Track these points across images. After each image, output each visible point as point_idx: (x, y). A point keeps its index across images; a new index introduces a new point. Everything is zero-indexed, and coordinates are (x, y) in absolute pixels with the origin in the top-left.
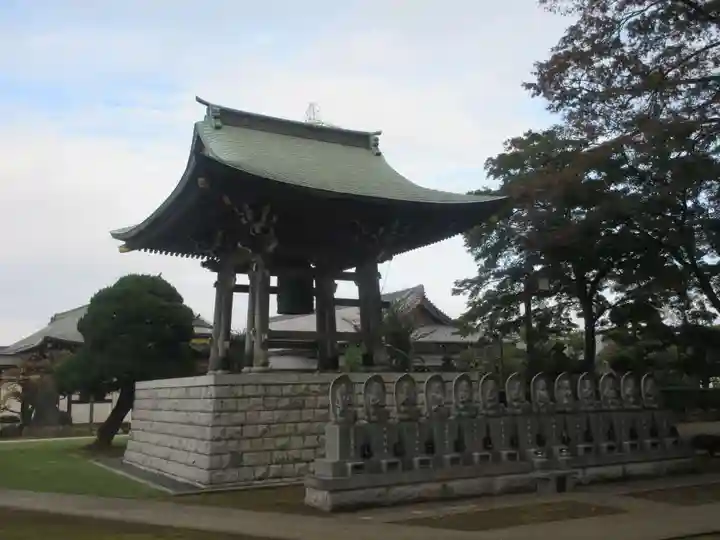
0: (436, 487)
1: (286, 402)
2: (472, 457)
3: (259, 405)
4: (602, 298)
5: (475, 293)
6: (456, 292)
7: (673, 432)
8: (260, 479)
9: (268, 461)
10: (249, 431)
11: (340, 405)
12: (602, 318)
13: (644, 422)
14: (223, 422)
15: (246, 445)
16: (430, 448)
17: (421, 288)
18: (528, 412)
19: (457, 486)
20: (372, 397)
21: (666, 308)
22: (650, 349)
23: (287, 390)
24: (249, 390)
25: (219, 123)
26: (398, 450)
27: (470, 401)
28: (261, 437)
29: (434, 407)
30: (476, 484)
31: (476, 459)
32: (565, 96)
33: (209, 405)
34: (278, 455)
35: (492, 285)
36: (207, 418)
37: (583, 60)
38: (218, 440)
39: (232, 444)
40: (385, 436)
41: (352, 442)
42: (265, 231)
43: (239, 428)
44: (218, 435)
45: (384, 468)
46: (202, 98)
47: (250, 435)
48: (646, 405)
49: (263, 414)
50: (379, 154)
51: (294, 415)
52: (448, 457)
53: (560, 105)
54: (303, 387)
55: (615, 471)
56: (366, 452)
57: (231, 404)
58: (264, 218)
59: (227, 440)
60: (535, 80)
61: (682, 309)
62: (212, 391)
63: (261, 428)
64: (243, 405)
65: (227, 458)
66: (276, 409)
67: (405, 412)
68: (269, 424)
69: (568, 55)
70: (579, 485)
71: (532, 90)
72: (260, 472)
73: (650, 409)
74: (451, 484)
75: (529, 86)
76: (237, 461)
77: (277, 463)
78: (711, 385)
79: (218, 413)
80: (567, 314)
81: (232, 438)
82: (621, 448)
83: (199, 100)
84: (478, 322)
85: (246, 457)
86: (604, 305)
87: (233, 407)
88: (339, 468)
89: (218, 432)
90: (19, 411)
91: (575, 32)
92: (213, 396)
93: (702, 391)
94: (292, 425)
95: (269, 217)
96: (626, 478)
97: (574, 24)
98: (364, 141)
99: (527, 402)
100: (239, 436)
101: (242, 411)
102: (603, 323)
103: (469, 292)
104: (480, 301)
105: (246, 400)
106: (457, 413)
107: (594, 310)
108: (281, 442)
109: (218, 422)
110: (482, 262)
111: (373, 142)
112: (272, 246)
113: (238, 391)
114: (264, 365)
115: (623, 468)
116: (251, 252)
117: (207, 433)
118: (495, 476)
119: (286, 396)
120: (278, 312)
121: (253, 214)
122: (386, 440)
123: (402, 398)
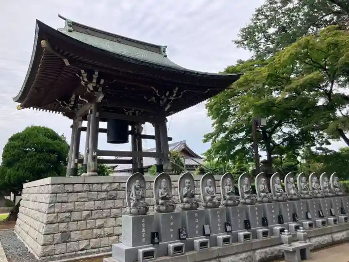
1: (103, 195)
3: (84, 198)
8: (83, 249)
9: (90, 236)
10: (75, 215)
11: (134, 198)
14: (57, 210)
15: (73, 226)
23: (104, 187)
24: (78, 187)
25: (71, 29)
28: (85, 219)
29: (208, 198)
33: (47, 198)
34: (97, 232)
36: (45, 207)
38: (51, 223)
39: (62, 225)
40: (172, 224)
41: (143, 230)
42: (95, 89)
43: (68, 214)
44: (51, 219)
45: (171, 251)
46: (61, 15)
47: (76, 219)
49: (87, 203)
50: (166, 56)
51: (110, 203)
54: (117, 184)
55: (327, 238)
57: (62, 197)
58: (95, 81)
59: (58, 223)
62: (49, 188)
63: (85, 213)
64: (73, 197)
65: (58, 237)
67: (187, 202)
68: (92, 210)
72: (83, 244)
76: (66, 237)
79: (52, 204)
81: (63, 221)
85: (73, 234)
87: (65, 199)
89: (52, 217)
92: (51, 192)
94: (108, 210)
95: (98, 82)
96: (334, 243)
98: (157, 49)
101: (72, 202)
105: (75, 194)
108: (99, 223)
109: (52, 210)
111: (162, 50)
112: (100, 98)
113: (69, 188)
114: (94, 171)
115: (332, 237)
116: (87, 102)
117: (44, 218)
118: (254, 250)
119: (104, 191)
120: (109, 142)
121: (87, 77)
122: (172, 227)
123: (185, 192)
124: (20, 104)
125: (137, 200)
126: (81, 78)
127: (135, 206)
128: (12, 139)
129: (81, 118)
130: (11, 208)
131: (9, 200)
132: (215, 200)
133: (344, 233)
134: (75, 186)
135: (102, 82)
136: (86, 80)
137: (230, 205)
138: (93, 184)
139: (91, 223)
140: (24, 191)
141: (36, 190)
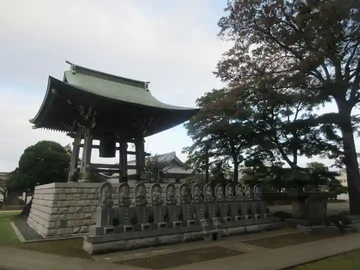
0: (153, 239)
1: (91, 196)
2: (172, 224)
3: (78, 197)
4: (242, 157)
5: (191, 152)
6: (183, 152)
7: (268, 211)
8: (76, 233)
9: (81, 224)
10: (71, 210)
12: (240, 164)
13: (255, 207)
14: (59, 205)
15: (69, 217)
16: (151, 220)
17: (175, 152)
18: (201, 202)
19: (164, 239)
20: (122, 194)
21: (266, 160)
22: (260, 177)
23: (92, 191)
24: (74, 190)
25: (75, 72)
26: (134, 221)
27: (173, 196)
28: (77, 213)
29: (154, 199)
30: (173, 237)
31: (174, 225)
32: (228, 77)
33: (52, 197)
34: (85, 221)
35: (198, 149)
36: (50, 203)
37: (236, 63)
38: (55, 214)
39: (62, 216)
40: (127, 214)
41: (109, 217)
42: (91, 118)
43: (66, 209)
44: (55, 211)
45: (125, 230)
47: (72, 212)
48: (256, 199)
49: (79, 201)
50: (148, 91)
52: (159, 224)
53: (226, 79)
55: (241, 229)
56: (116, 222)
57: (62, 197)
58: (90, 113)
59: (59, 214)
60: (217, 70)
61: (272, 161)
62: (54, 191)
63: (78, 208)
64: (69, 197)
65: (59, 223)
66: (87, 199)
67: (140, 201)
68: (83, 206)
69: (229, 61)
70: (224, 236)
71: (216, 75)
72: (76, 230)
73: (257, 200)
74: (160, 238)
75: (215, 73)
76: (64, 224)
77: (84, 226)
78: (282, 191)
79: (56, 201)
80: (228, 163)
81: (62, 213)
82: (244, 219)
83: (67, 62)
84: (192, 164)
85: (69, 223)
86: (242, 159)
87: (65, 198)
88: (99, 231)
90: (3, 199)
91: (232, 52)
92: (55, 193)
93: (278, 194)
94: (94, 207)
95: (92, 112)
96: (246, 233)
97: (231, 48)
98: (141, 85)
99: (201, 197)
100: (65, 212)
101: (69, 200)
102: (242, 166)
103: (188, 152)
104: (193, 156)
105: (72, 195)
106: (167, 202)
107: (238, 161)
108: (87, 215)
109: (55, 205)
110: (195, 141)
111: (146, 86)
112: (94, 125)
113: (67, 191)
114: (87, 179)
115: (245, 228)
116: (84, 127)
117: (50, 211)
118: (183, 233)
119: (92, 194)
120: (100, 156)
121: (84, 111)
122: (127, 216)
123: (139, 194)
124: (34, 125)
125: (106, 199)
126: (80, 110)
127: (104, 202)
128: (26, 151)
129: (80, 138)
130: (24, 206)
131: (22, 200)
132: (159, 200)
133: (256, 226)
134: (72, 189)
135: (95, 113)
136: (83, 112)
137: (170, 204)
138: (85, 188)
139: (81, 215)
140: (35, 192)
141: (44, 191)
